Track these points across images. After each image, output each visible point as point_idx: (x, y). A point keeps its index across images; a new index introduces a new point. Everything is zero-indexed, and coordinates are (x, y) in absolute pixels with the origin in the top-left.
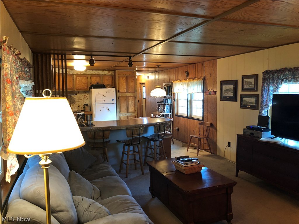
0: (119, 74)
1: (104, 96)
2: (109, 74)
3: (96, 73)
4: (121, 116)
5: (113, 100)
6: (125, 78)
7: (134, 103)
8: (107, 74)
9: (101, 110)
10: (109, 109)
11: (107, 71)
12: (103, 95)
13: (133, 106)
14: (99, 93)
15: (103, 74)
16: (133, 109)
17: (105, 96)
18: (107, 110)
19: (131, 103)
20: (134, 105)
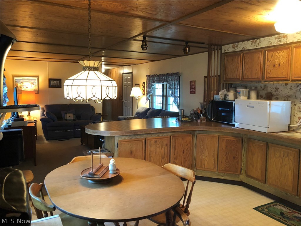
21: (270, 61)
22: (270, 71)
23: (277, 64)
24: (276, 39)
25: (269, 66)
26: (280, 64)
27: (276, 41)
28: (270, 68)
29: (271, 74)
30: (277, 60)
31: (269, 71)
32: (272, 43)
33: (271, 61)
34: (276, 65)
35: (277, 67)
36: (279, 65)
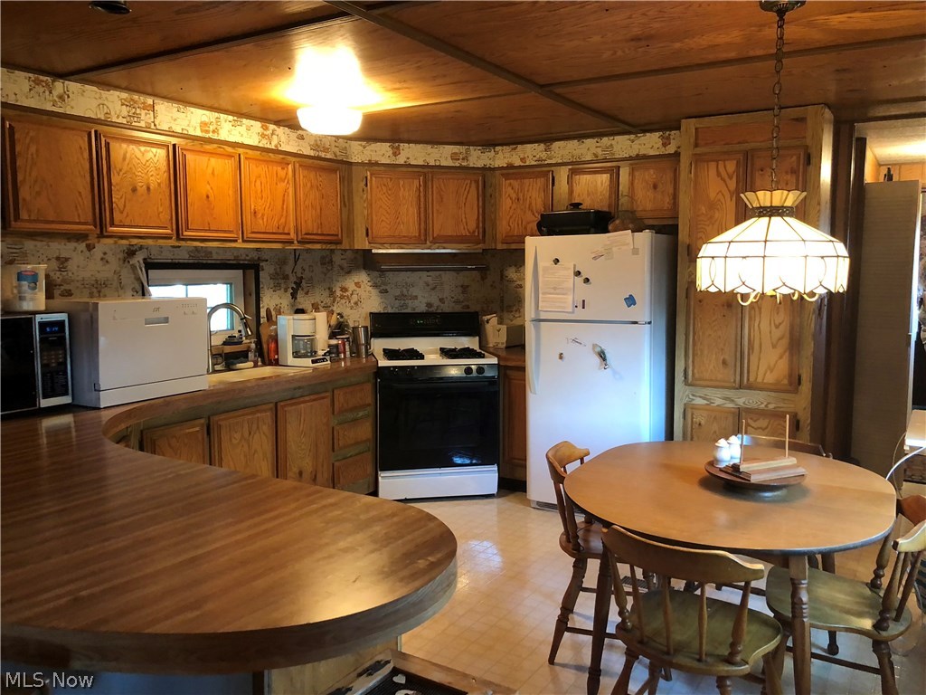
0: (696, 145)
1: (579, 280)
2: (663, 151)
3: (599, 151)
4: (699, 401)
5: (630, 301)
6: (731, 166)
7: (784, 328)
8: (652, 153)
9: (561, 357)
10: (602, 356)
11: (658, 134)
12: (578, 273)
13: (780, 350)
14: (557, 261)
15: (633, 154)
16: (783, 366)
17: (587, 280)
18: (597, 360)
19: (765, 326)
20: (785, 342)
21: (120, 170)
22: (125, 206)
23: (140, 184)
24: (123, 104)
25: (118, 187)
26: (151, 188)
27: (125, 111)
28: (121, 193)
29: (127, 216)
30: (140, 174)
31: (121, 206)
32: (113, 113)
33: (123, 171)
34: (138, 188)
35: (142, 195)
36: (148, 189)
